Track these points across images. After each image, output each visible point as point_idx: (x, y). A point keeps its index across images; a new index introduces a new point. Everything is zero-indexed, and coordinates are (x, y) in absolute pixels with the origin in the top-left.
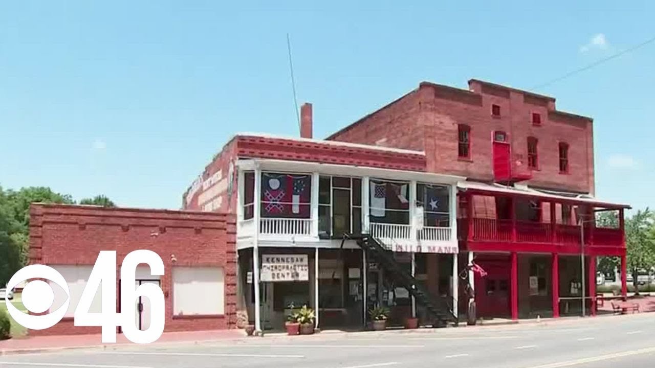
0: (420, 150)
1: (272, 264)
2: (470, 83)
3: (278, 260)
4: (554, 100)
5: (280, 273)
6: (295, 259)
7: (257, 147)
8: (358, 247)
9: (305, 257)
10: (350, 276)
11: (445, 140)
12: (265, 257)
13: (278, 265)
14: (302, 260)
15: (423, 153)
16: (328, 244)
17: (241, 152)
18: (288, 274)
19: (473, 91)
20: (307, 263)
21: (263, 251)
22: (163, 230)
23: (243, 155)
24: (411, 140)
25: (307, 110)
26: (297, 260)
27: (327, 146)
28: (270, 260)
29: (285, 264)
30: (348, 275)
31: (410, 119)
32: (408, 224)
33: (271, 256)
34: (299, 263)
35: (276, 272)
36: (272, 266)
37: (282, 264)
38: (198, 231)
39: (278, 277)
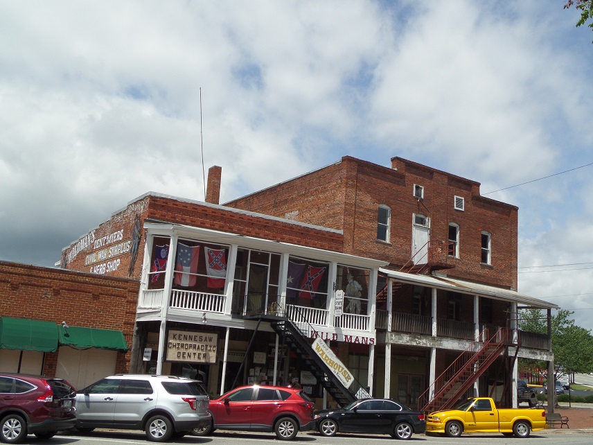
0: (338, 229)
1: (178, 342)
2: (393, 160)
3: (185, 338)
4: (478, 185)
5: (187, 352)
6: (204, 338)
7: (169, 209)
8: (272, 330)
9: (215, 336)
10: (255, 361)
11: (364, 219)
12: (172, 332)
13: (185, 343)
14: (210, 340)
15: (341, 232)
16: (240, 325)
17: (151, 213)
18: (195, 354)
19: (396, 169)
20: (216, 344)
21: (171, 326)
22: (56, 293)
23: (153, 218)
24: (329, 216)
25: (215, 173)
26: (206, 340)
27: (243, 216)
28: (177, 337)
29: (193, 343)
30: (253, 360)
31: (328, 194)
32: (325, 309)
33: (178, 332)
34: (208, 343)
35: (182, 351)
36: (179, 344)
37: (189, 343)
38: (96, 297)
39: (184, 357)
